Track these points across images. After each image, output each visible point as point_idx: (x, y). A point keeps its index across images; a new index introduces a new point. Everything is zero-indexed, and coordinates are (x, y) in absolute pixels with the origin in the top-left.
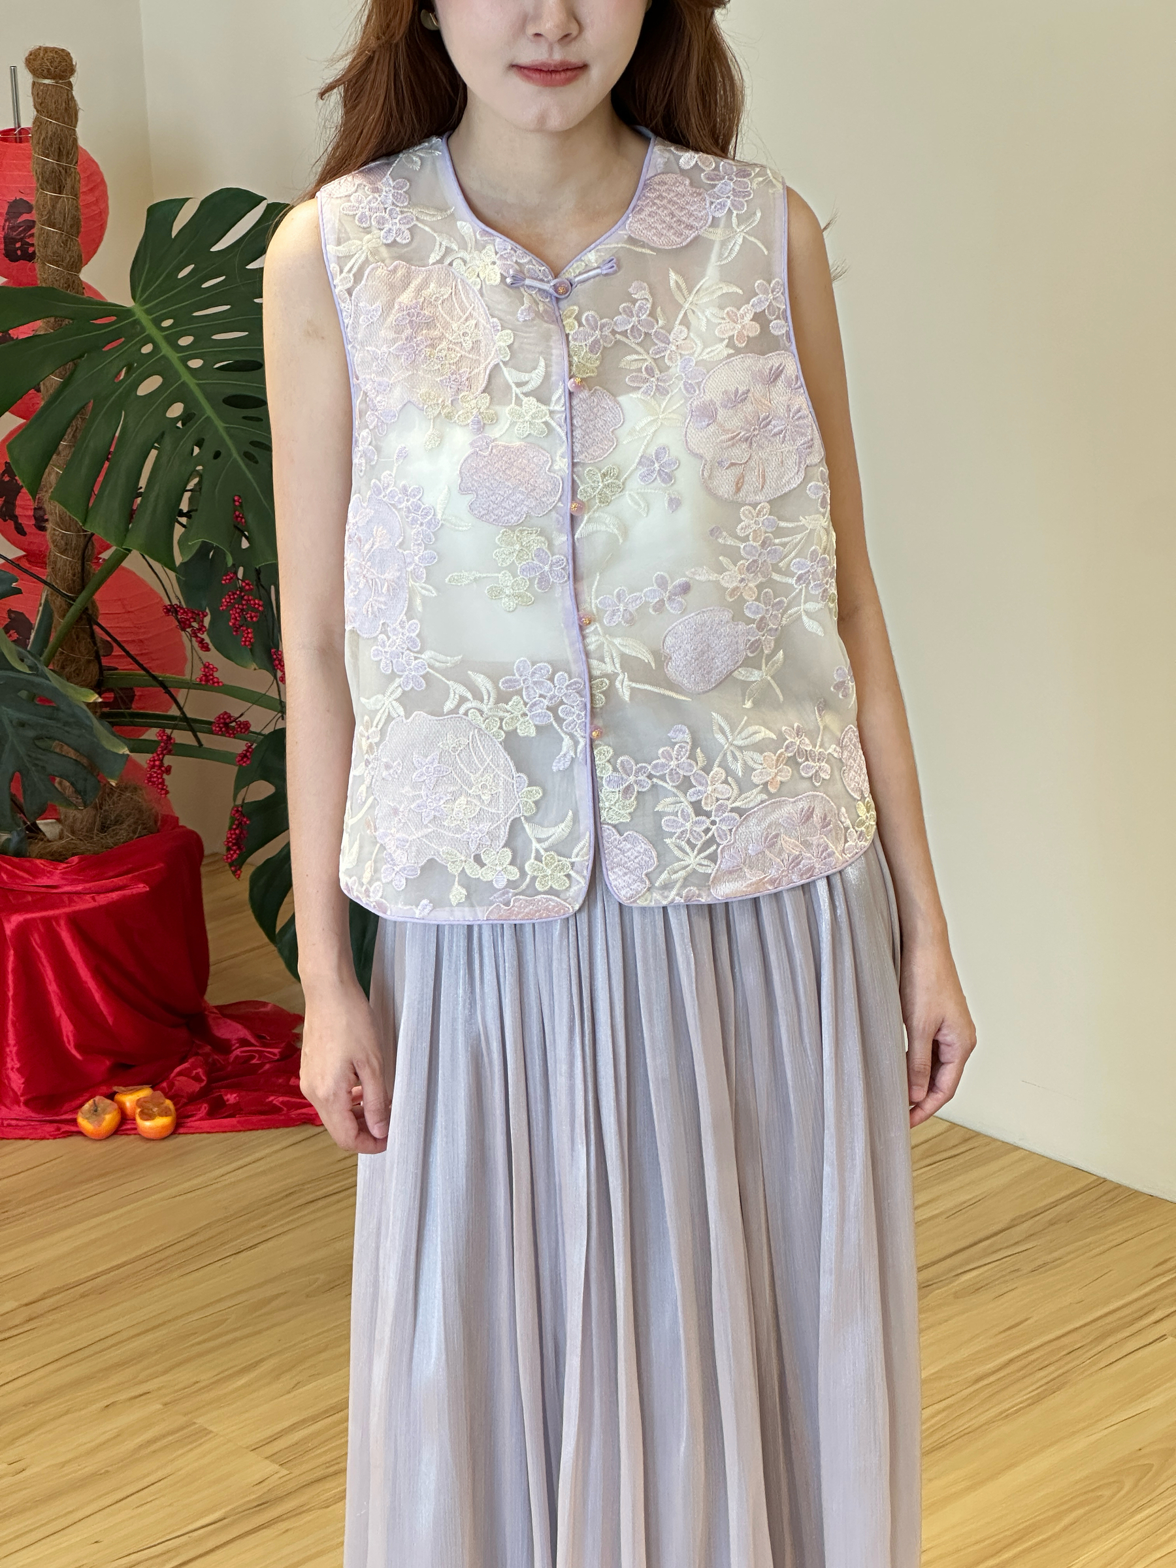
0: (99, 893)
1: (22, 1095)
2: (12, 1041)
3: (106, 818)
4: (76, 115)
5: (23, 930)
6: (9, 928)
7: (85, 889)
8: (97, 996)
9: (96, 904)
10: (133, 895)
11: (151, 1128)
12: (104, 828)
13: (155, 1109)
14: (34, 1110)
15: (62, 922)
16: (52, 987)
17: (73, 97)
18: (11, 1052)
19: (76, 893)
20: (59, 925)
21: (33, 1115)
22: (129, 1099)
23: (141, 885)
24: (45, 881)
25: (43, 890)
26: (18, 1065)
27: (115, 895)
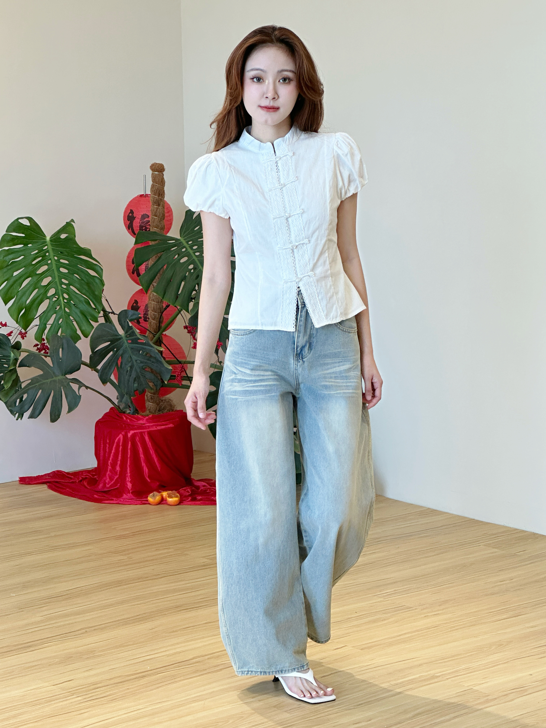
0: (157, 426)
1: (131, 490)
2: (128, 471)
3: (160, 407)
4: (165, 184)
5: (134, 435)
6: (129, 435)
7: (154, 425)
8: (156, 461)
9: (157, 429)
10: (168, 427)
11: (171, 501)
12: (159, 411)
13: (173, 496)
14: (134, 496)
15: (146, 435)
16: (142, 456)
17: (164, 178)
18: (128, 475)
19: (152, 426)
20: (145, 436)
21: (134, 498)
22: (165, 494)
23: (171, 425)
24: (141, 422)
25: (140, 425)
26: (129, 480)
27: (163, 427)
